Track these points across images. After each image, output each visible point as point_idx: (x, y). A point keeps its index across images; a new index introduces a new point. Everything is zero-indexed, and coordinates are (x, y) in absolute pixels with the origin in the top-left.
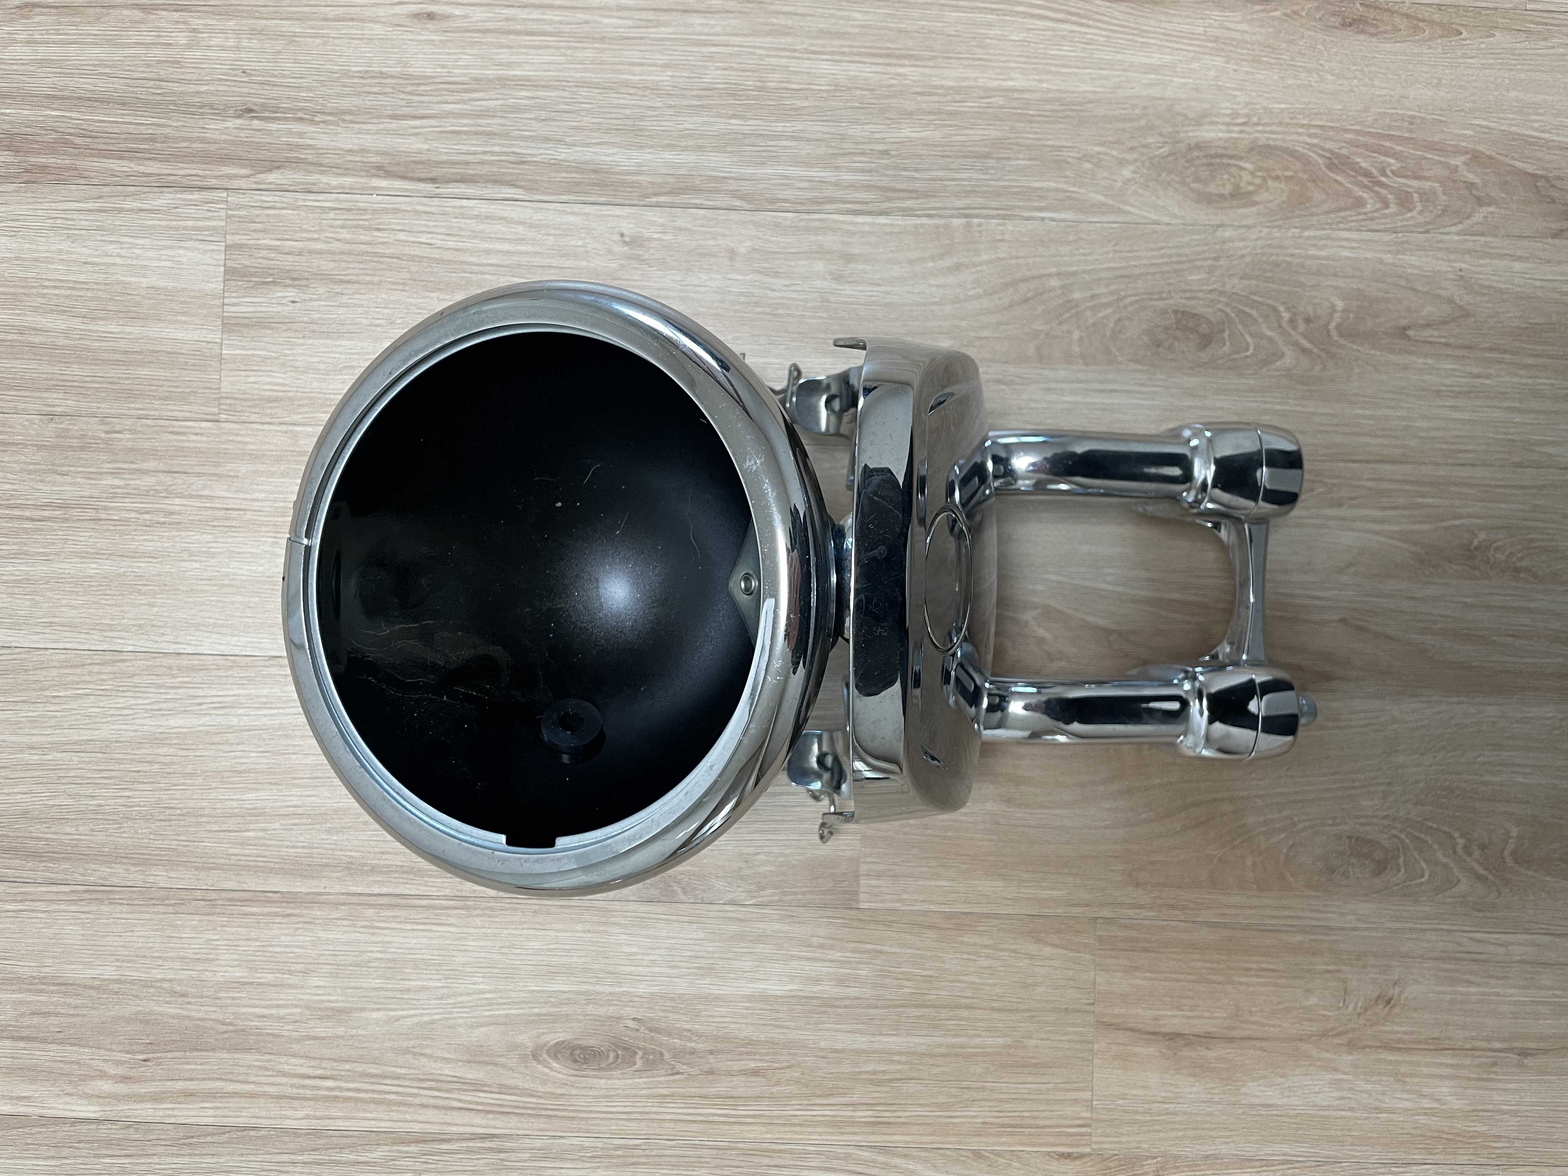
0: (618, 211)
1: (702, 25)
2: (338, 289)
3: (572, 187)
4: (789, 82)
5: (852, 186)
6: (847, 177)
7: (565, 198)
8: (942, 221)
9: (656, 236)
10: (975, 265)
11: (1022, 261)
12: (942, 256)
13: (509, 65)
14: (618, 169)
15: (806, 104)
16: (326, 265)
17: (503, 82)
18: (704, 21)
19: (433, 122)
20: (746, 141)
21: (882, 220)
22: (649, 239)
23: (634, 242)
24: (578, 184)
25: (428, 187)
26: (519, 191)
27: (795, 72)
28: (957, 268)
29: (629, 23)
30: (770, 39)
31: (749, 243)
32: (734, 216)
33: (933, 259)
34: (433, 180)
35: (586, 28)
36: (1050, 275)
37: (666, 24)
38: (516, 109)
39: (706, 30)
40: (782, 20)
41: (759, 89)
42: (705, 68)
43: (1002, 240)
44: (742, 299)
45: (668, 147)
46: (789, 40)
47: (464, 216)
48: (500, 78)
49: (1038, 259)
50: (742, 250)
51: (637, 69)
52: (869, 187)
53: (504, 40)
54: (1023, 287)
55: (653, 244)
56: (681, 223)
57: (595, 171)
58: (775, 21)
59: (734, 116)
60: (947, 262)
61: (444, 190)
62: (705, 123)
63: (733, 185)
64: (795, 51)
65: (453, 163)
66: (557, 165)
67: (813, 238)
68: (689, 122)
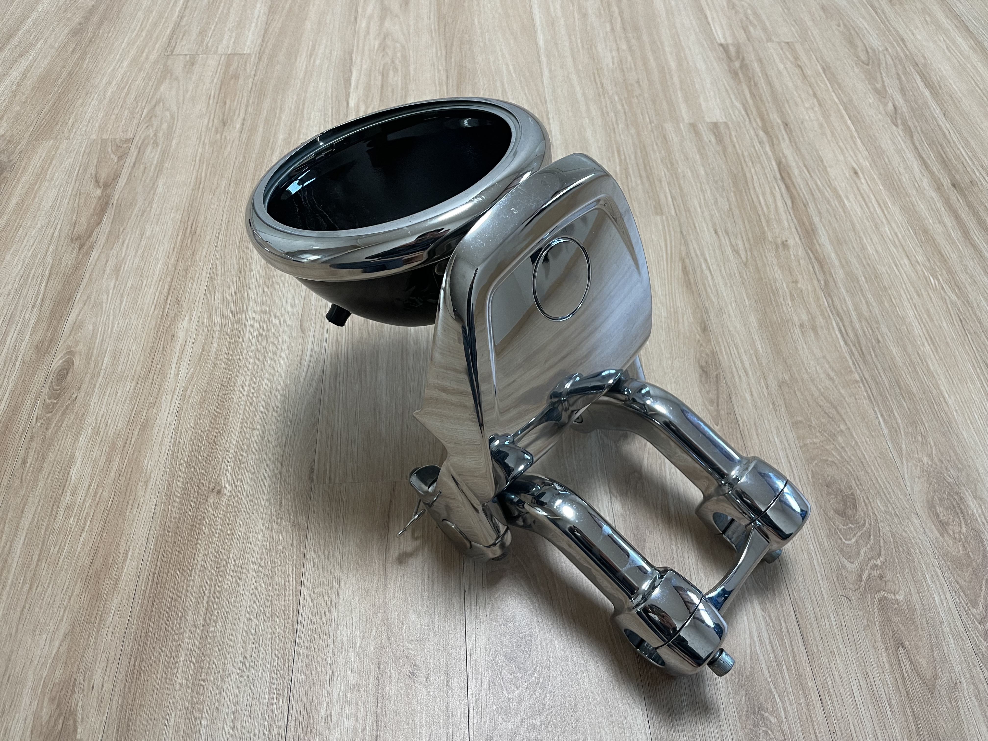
0: (797, 239)
1: (905, 263)
2: (721, 153)
3: (801, 222)
4: (895, 299)
5: (854, 329)
6: (858, 326)
7: (795, 220)
8: (853, 369)
9: (791, 253)
10: (836, 387)
11: (848, 409)
12: (833, 370)
13: (848, 198)
14: (818, 237)
15: (888, 307)
16: (730, 149)
17: (839, 197)
18: (907, 263)
19: (809, 176)
20: (855, 284)
21: (842, 343)
22: (789, 251)
23: (785, 244)
24: (804, 224)
25: (779, 176)
26: (791, 205)
27: (901, 300)
28: (831, 379)
29: (890, 237)
30: (912, 289)
31: (804, 288)
32: (815, 282)
33: (830, 367)
34: (782, 178)
35: (879, 222)
36: (846, 424)
37: (898, 251)
38: (829, 202)
39: (903, 265)
40: (925, 294)
41: (885, 287)
42: (884, 266)
43: (856, 399)
44: (774, 288)
45: (838, 255)
46: (916, 297)
47: (770, 188)
48: (840, 197)
49: (852, 417)
50: (799, 286)
51: (870, 241)
52: (856, 335)
53: (859, 197)
54: (834, 411)
55: (787, 253)
56: (802, 262)
57: (813, 230)
58: (922, 290)
59: (866, 278)
60: (832, 374)
61: (780, 183)
62: (857, 269)
63: (830, 280)
64: (912, 300)
65: (793, 183)
66: (809, 217)
67: (818, 314)
68: (854, 262)
